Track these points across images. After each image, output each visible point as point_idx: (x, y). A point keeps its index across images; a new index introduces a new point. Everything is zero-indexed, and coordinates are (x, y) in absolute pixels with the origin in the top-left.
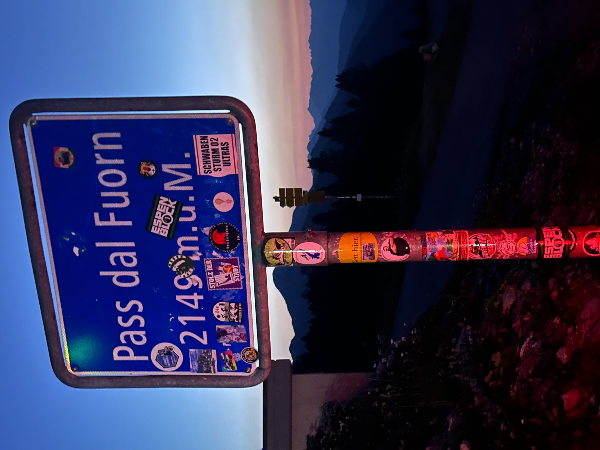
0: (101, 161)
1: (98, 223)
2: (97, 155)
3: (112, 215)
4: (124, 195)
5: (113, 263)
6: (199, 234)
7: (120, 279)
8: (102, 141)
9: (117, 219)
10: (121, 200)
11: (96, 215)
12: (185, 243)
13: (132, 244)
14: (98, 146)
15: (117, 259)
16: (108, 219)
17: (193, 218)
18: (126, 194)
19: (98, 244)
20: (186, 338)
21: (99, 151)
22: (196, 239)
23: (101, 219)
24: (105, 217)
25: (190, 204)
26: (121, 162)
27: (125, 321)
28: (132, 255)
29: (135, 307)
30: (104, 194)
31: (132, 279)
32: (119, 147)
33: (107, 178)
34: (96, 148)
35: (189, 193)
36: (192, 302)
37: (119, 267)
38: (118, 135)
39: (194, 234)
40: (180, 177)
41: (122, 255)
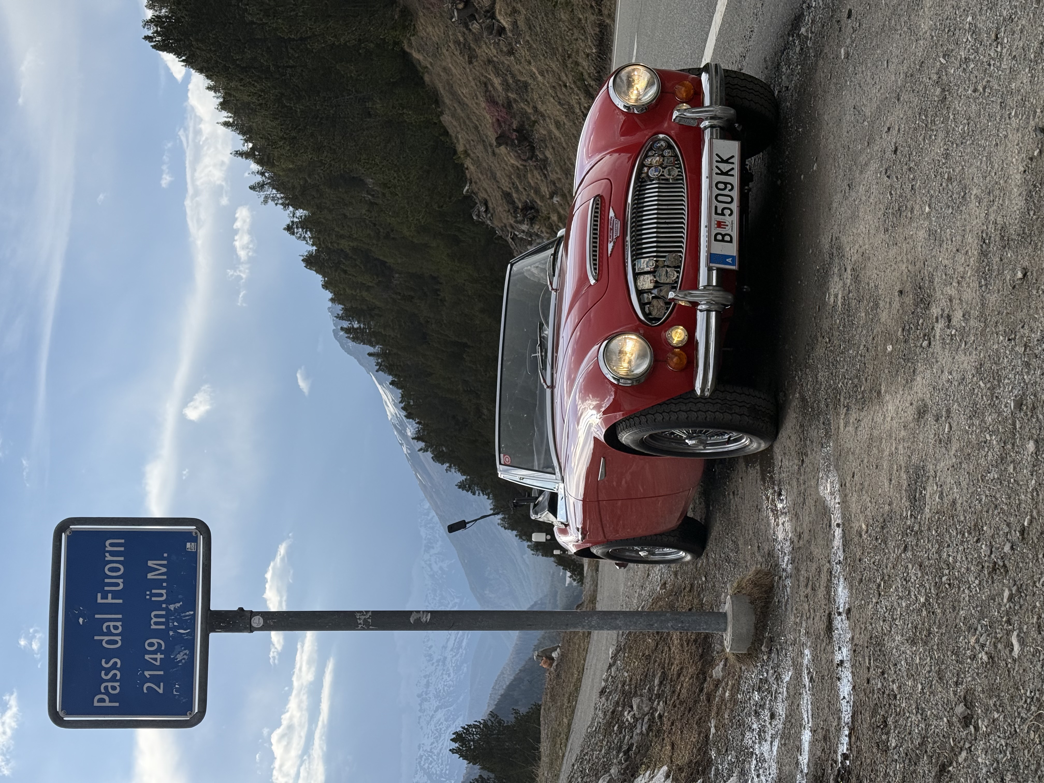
0: (109, 558)
1: (100, 601)
2: (107, 554)
3: (110, 595)
4: (120, 581)
5: (105, 630)
6: (167, 609)
7: (108, 642)
8: (112, 545)
9: (112, 599)
10: (117, 585)
11: (99, 595)
12: (156, 616)
13: (120, 616)
14: (109, 548)
15: (108, 627)
16: (107, 598)
17: (164, 598)
18: (122, 580)
19: (97, 616)
20: (148, 688)
21: (108, 552)
22: (164, 613)
23: (102, 598)
24: (105, 597)
25: (163, 588)
26: (122, 559)
27: (106, 674)
28: (118, 624)
29: (116, 663)
30: (106, 581)
31: (116, 642)
32: (122, 549)
33: (111, 570)
34: (107, 549)
35: (163, 580)
36: (155, 660)
37: (109, 633)
38: (123, 541)
39: (163, 609)
40: (159, 570)
41: (111, 624)
